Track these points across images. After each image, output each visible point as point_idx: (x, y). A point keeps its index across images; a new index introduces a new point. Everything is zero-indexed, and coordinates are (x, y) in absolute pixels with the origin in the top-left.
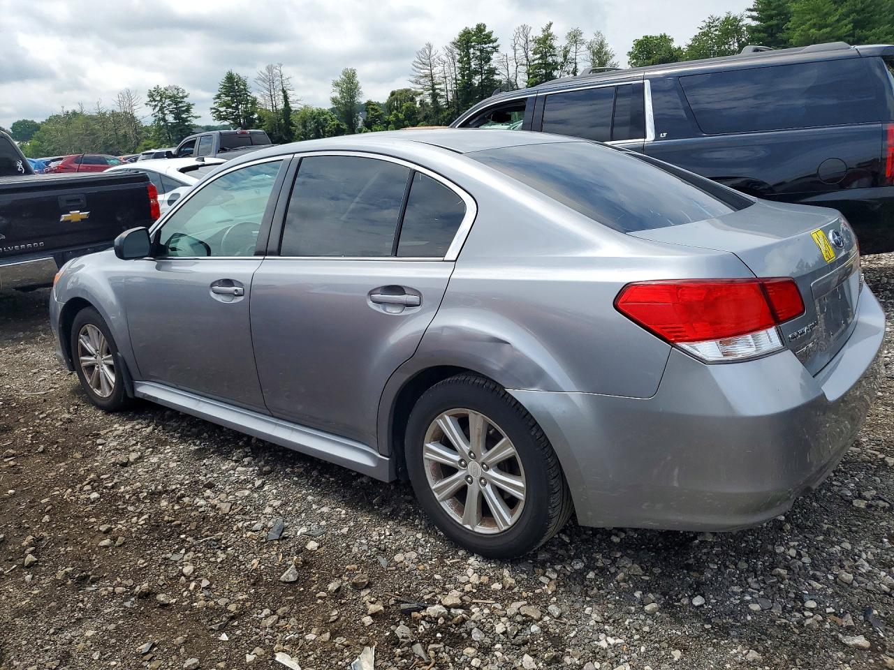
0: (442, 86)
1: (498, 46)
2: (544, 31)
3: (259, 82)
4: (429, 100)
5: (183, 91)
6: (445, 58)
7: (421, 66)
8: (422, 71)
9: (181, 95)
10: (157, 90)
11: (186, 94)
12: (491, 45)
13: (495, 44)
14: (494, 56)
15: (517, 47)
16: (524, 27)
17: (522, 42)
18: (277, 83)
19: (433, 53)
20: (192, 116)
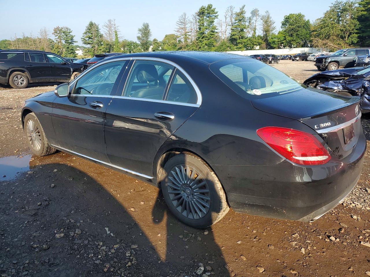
0: (190, 34)
1: (218, 15)
2: (241, 9)
3: (104, 27)
4: (183, 40)
5: (70, 30)
6: (192, 20)
7: (180, 24)
8: (181, 26)
9: (69, 31)
10: (58, 28)
11: (71, 31)
12: (214, 15)
13: (216, 14)
14: (216, 21)
15: (227, 16)
16: (231, 7)
17: (230, 14)
18: (113, 28)
19: (186, 17)
20: (74, 41)
